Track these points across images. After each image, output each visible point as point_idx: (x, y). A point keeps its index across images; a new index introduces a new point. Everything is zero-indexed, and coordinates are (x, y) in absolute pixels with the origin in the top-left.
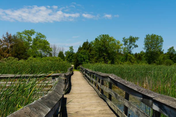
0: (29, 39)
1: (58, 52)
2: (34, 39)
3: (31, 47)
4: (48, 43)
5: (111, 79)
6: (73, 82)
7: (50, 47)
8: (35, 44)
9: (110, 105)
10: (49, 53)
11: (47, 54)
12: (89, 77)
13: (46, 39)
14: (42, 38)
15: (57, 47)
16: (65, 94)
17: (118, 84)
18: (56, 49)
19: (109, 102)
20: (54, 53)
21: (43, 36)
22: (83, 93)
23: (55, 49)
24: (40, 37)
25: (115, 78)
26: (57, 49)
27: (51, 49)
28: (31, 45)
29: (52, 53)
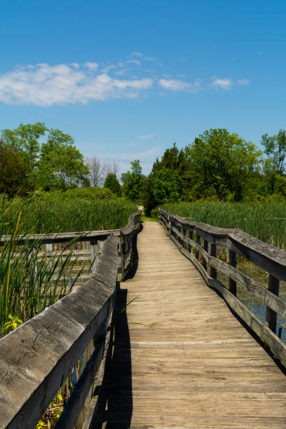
0: (33, 148)
1: (103, 176)
2: (45, 147)
3: (37, 165)
4: (78, 155)
5: (234, 242)
6: (141, 249)
7: (85, 164)
8: (48, 159)
9: (232, 305)
10: (82, 178)
11: (78, 182)
12: (180, 235)
13: (73, 146)
14: (64, 143)
15: (101, 162)
16: (124, 280)
17: (251, 254)
18: (98, 168)
19: (231, 300)
20: (95, 179)
21: (67, 138)
22: (167, 277)
23: (96, 167)
24: (60, 140)
25: (244, 240)
26: (101, 169)
27: (86, 168)
28: (37, 160)
29: (90, 177)
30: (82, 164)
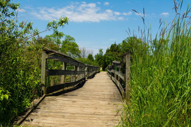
0: (58, 42)
1: (87, 55)
2: (64, 42)
3: (60, 49)
4: (77, 46)
7: (79, 50)
8: (65, 47)
10: (78, 55)
11: (76, 56)
13: (75, 42)
14: (71, 41)
15: (86, 49)
18: (85, 52)
20: (84, 56)
21: (73, 39)
23: (84, 52)
24: (70, 39)
26: (86, 52)
27: (80, 51)
28: (60, 47)
29: (81, 55)
30: (78, 49)
